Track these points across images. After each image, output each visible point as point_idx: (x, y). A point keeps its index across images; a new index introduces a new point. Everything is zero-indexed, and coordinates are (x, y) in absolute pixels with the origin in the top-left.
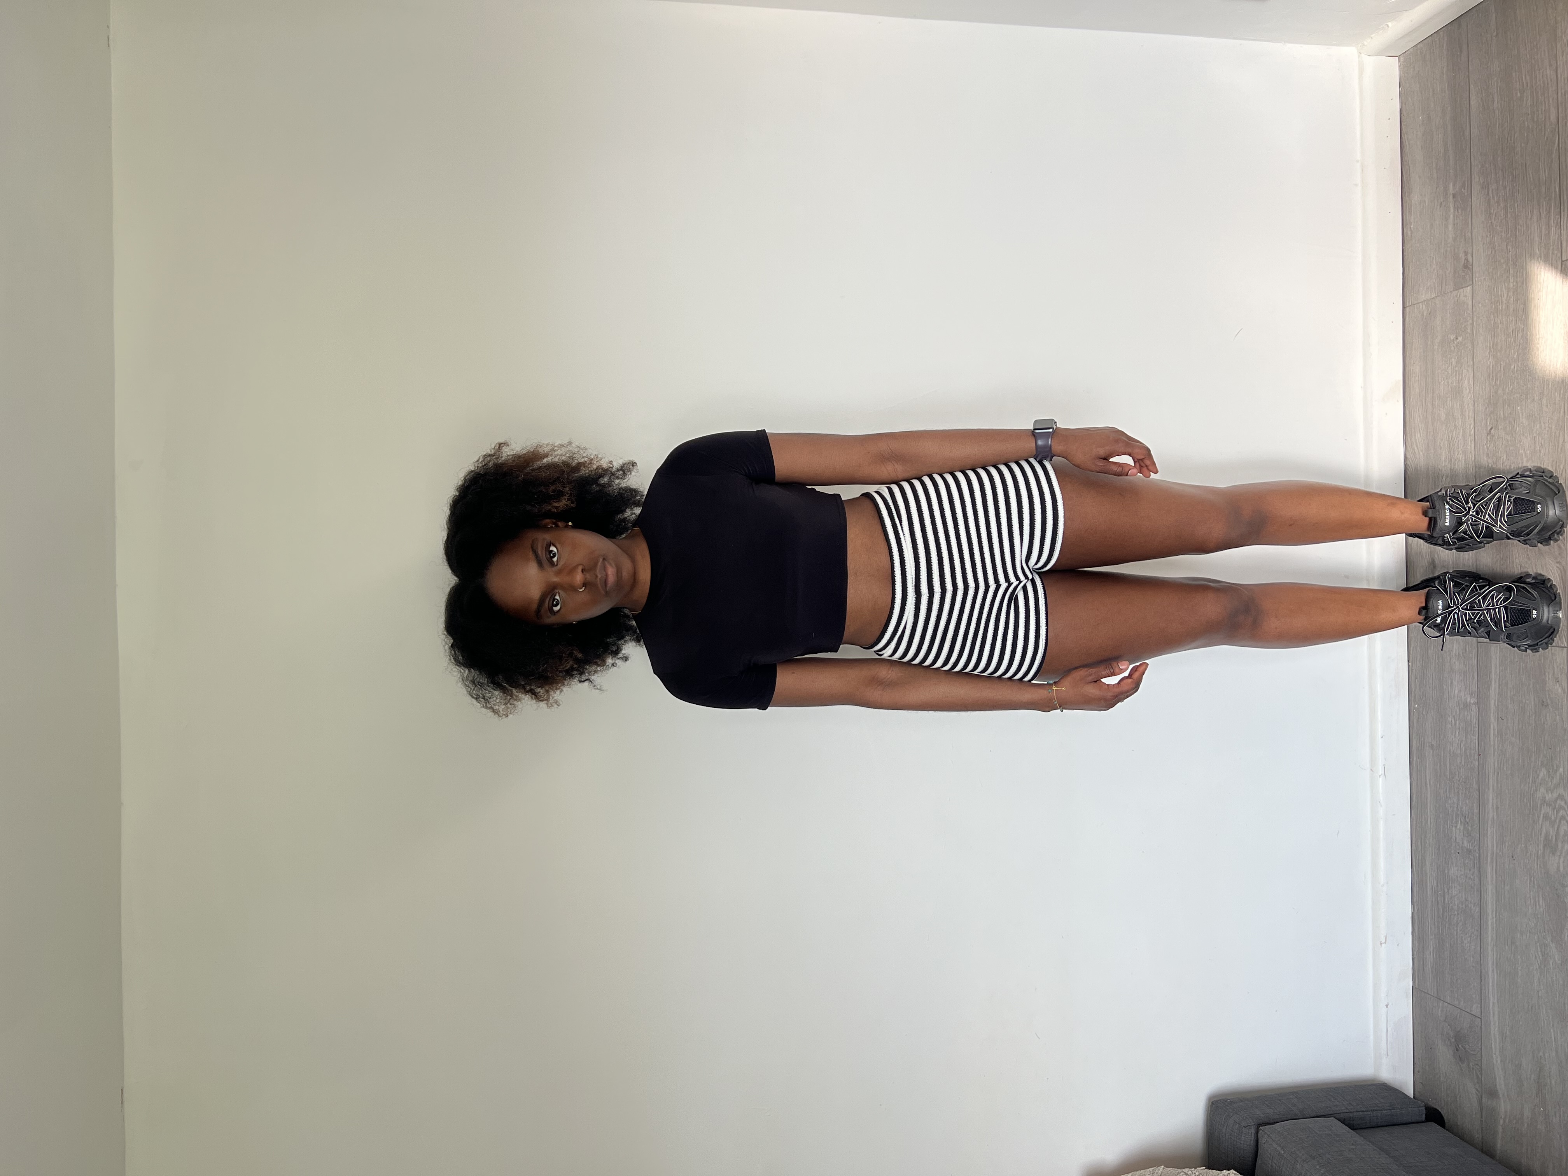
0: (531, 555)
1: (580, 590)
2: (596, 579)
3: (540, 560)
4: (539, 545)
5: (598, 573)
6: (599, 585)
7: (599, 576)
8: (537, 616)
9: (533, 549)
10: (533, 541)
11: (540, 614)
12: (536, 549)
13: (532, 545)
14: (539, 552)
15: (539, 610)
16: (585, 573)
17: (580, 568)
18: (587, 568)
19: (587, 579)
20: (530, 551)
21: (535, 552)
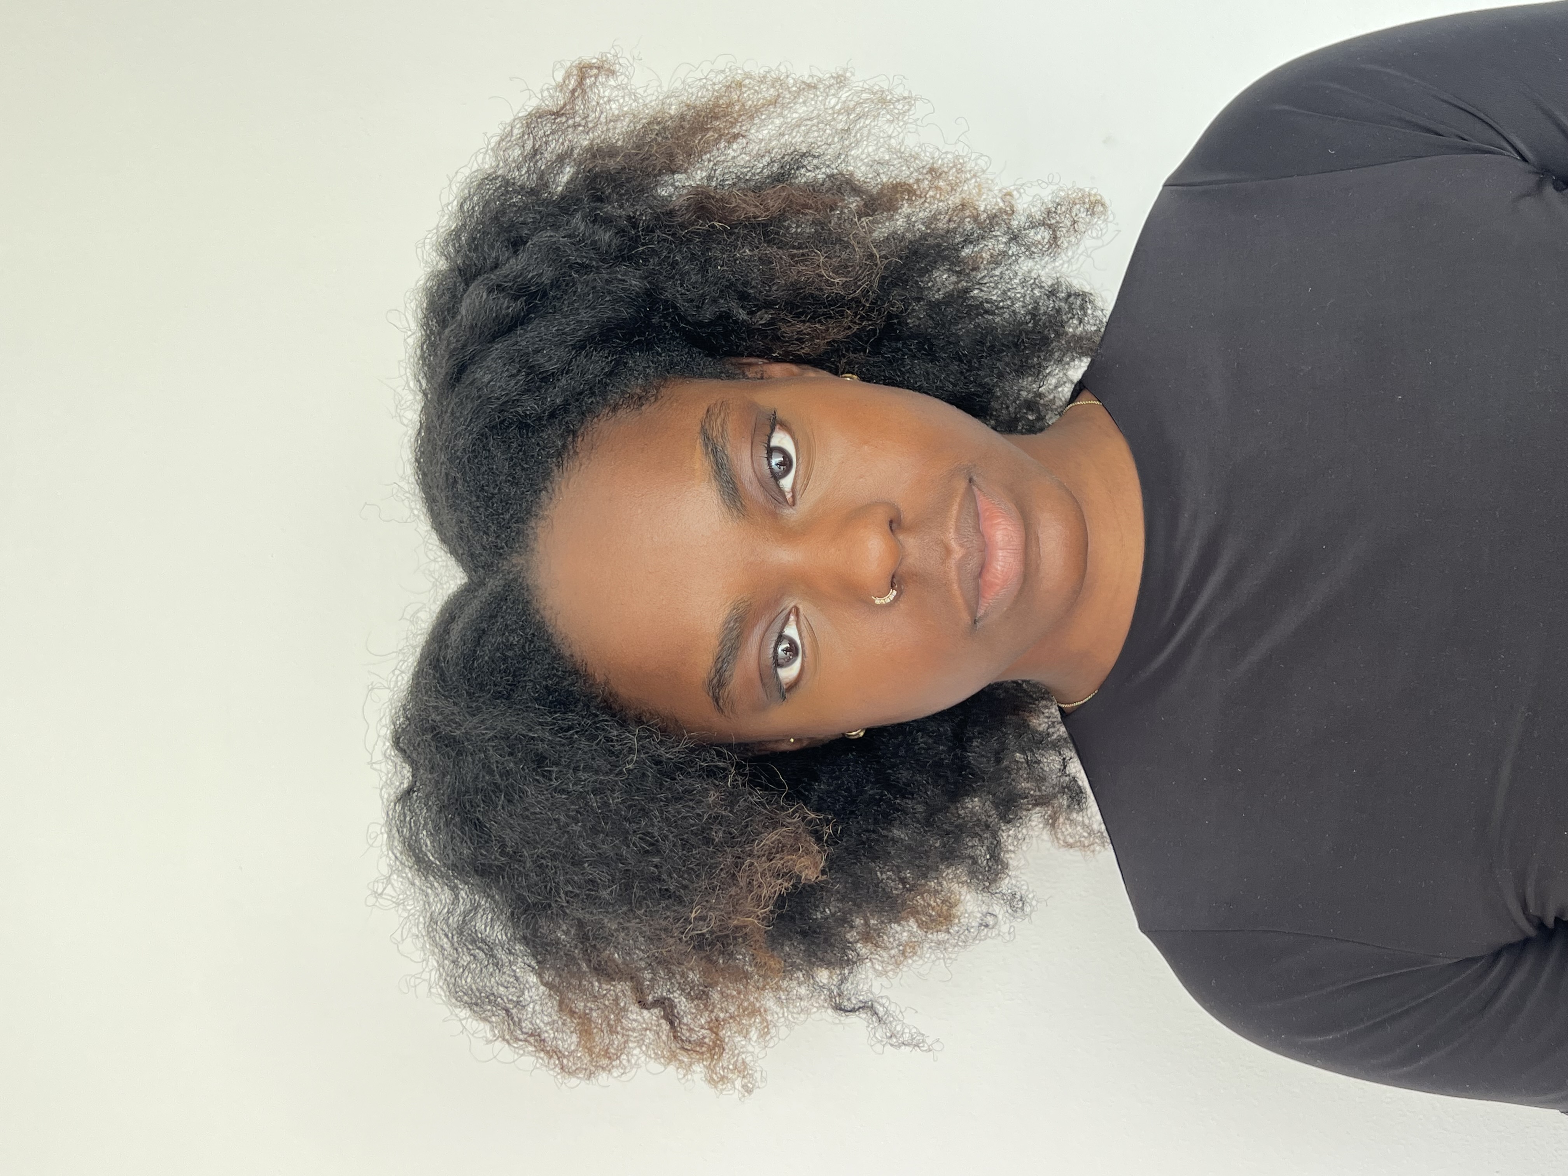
2: (943, 562)
3: (734, 482)
4: (729, 427)
5: (951, 537)
6: (955, 586)
7: (958, 552)
8: (716, 700)
9: (708, 438)
10: (708, 411)
11: (726, 694)
12: (720, 439)
13: (707, 426)
14: (729, 450)
15: (720, 676)
16: (901, 537)
17: (881, 516)
18: (908, 516)
19: (910, 560)
20: (698, 446)
21: (715, 451)
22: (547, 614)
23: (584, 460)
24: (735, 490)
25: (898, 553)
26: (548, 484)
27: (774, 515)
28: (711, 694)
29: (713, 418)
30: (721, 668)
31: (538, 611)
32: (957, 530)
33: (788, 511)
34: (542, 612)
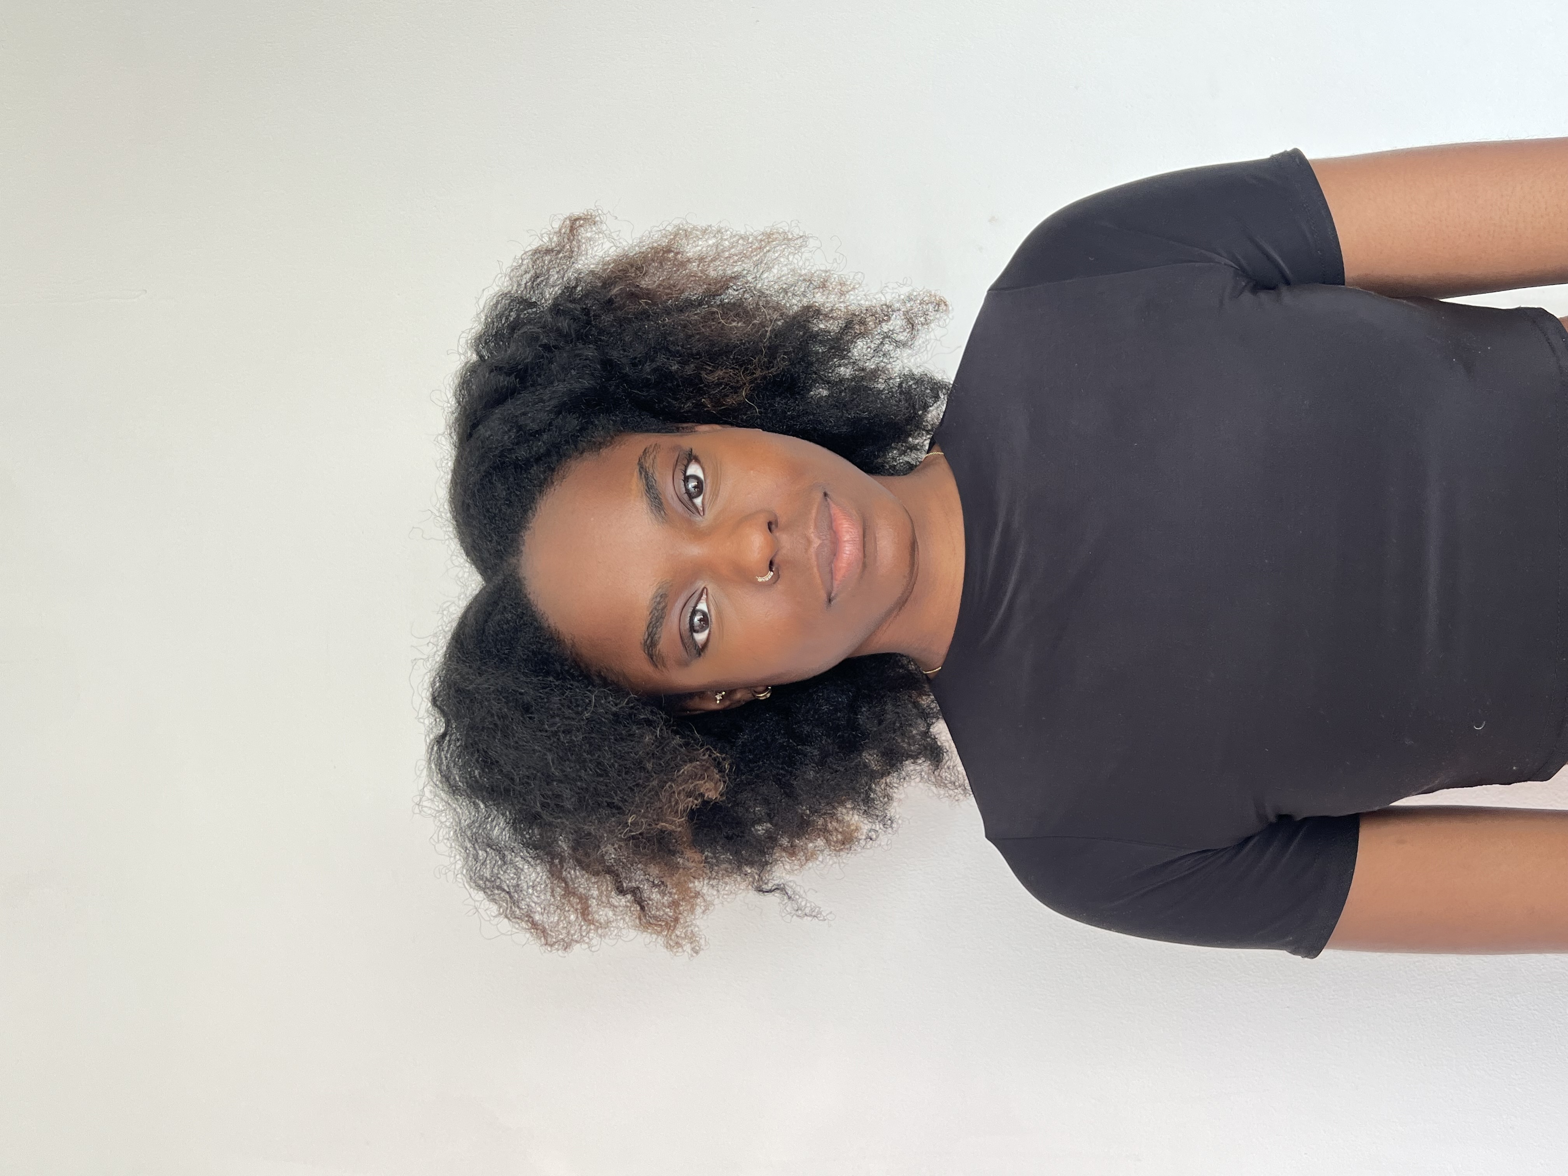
0: (636, 484)
1: (760, 580)
2: (806, 550)
3: (660, 498)
4: (658, 460)
5: (812, 533)
6: (815, 570)
7: (816, 542)
8: (651, 656)
9: (642, 468)
10: (645, 450)
11: (657, 652)
12: (651, 469)
13: (643, 460)
14: (657, 476)
15: (652, 638)
16: (778, 534)
17: (763, 520)
18: (782, 521)
19: (784, 551)
20: (635, 474)
21: (647, 479)
22: (531, 597)
23: (557, 487)
24: (661, 504)
25: (775, 547)
26: (533, 505)
27: (690, 522)
28: (646, 652)
29: (648, 455)
30: (652, 631)
31: (526, 597)
32: (816, 527)
33: (698, 518)
34: (528, 596)
